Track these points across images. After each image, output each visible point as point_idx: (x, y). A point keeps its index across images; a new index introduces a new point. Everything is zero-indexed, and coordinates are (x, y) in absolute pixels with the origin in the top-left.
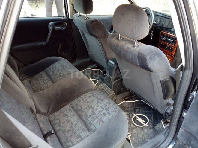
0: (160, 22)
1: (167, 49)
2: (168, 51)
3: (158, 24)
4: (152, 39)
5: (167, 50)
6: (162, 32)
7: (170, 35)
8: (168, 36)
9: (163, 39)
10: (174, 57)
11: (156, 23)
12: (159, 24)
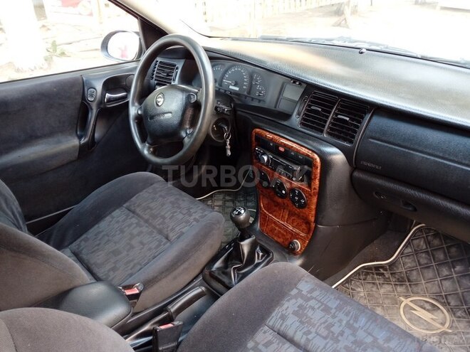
0: (251, 86)
1: (283, 196)
2: (290, 203)
3: (245, 93)
4: (229, 153)
5: (285, 201)
6: (258, 130)
7: (285, 146)
8: (282, 149)
9: (265, 158)
10: (316, 227)
11: (237, 89)
12: (249, 93)
